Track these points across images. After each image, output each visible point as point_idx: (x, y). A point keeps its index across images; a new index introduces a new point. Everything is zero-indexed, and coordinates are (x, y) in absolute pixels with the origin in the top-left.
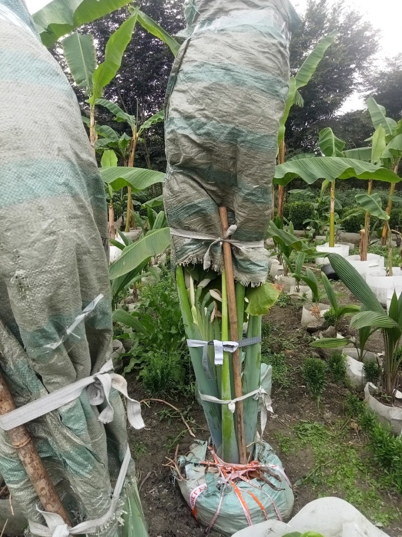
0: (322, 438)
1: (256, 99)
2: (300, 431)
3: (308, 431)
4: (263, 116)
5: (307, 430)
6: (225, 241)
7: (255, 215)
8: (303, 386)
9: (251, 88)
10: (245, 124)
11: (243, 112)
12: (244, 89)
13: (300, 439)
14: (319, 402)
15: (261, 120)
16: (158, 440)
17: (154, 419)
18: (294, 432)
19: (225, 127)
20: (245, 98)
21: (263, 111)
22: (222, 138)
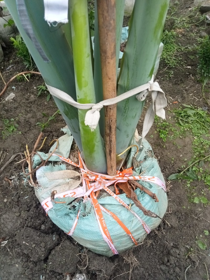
0: (204, 126)
2: (181, 117)
3: (189, 118)
5: (189, 116)
8: (189, 67)
13: (180, 125)
14: (205, 86)
16: (33, 117)
17: (33, 93)
18: (174, 117)
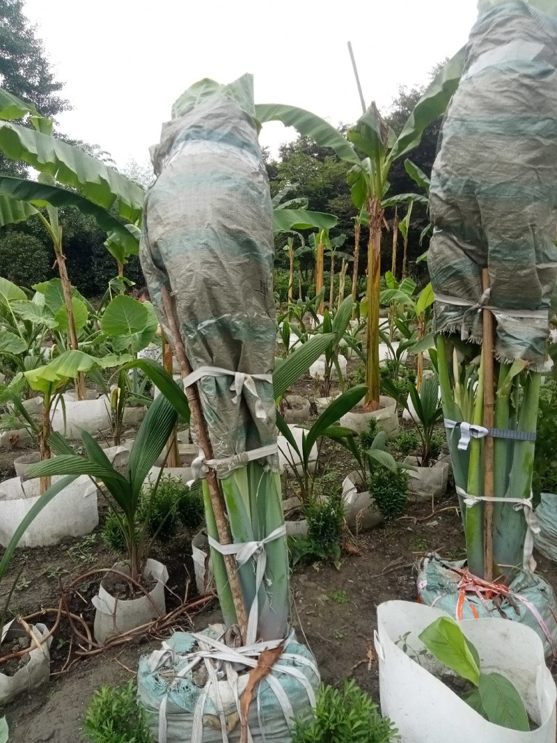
1: (490, 145)
4: (498, 162)
6: (484, 307)
7: (504, 275)
9: (484, 134)
10: (478, 174)
11: (475, 162)
12: (476, 137)
15: (497, 167)
19: (461, 181)
20: (478, 146)
21: (498, 156)
22: (460, 192)
